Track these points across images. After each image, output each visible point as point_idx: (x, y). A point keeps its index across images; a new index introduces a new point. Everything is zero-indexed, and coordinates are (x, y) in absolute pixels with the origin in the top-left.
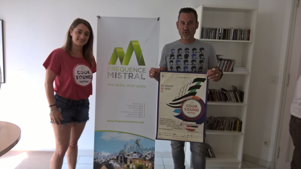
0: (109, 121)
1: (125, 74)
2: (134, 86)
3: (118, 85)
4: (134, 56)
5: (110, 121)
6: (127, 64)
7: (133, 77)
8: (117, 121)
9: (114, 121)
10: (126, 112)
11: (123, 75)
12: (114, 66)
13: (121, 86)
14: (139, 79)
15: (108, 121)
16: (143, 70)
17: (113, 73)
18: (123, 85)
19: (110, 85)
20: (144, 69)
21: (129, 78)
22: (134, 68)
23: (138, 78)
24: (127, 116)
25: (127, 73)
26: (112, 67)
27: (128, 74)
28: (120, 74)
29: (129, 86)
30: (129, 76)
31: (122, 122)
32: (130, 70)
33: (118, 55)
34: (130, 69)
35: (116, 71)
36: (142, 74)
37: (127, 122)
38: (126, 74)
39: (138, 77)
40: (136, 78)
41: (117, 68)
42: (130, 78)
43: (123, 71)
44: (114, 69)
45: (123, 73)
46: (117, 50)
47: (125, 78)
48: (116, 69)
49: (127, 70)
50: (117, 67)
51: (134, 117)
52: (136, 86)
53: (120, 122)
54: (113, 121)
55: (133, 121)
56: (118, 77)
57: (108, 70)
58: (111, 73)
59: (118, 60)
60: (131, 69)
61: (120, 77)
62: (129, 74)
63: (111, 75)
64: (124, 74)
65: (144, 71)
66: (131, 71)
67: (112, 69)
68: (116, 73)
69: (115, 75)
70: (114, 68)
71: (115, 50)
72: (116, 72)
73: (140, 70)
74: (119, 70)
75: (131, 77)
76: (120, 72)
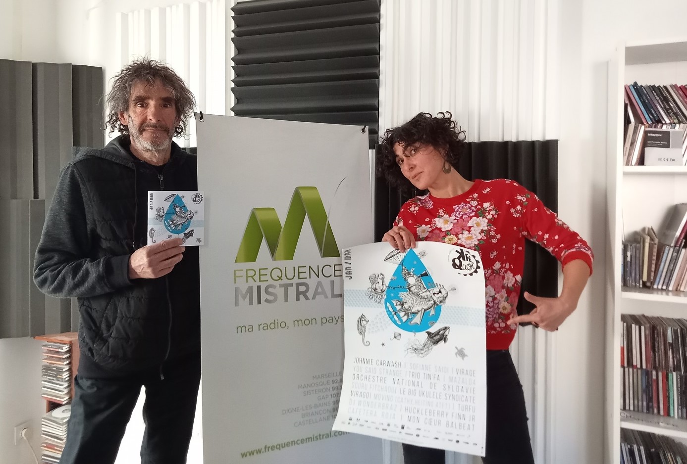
0: (248, 455)
1: (286, 287)
2: (314, 321)
3: (267, 327)
4: (307, 229)
5: (252, 453)
6: (290, 255)
7: (307, 294)
8: (273, 448)
9: (263, 450)
10: (297, 410)
11: (280, 292)
12: (250, 265)
13: (275, 328)
14: (326, 297)
15: (244, 455)
16: (335, 271)
17: (250, 288)
18: (283, 325)
19: (244, 328)
20: (337, 268)
21: (298, 299)
22: (310, 266)
23: (322, 296)
24: (300, 424)
25: (291, 285)
26: (247, 270)
27: (294, 285)
28: (270, 290)
29: (300, 322)
30: (298, 293)
31: (288, 444)
32: (299, 273)
33: (262, 230)
34: (299, 271)
35: (260, 281)
36: (332, 282)
37: (302, 441)
38: (289, 288)
39: (324, 293)
40: (317, 296)
41: (262, 272)
42: (301, 296)
43: (280, 278)
44: (252, 277)
45: (281, 286)
46: (260, 216)
47: (286, 300)
48: (260, 275)
49: (290, 276)
50: (260, 269)
51: (320, 420)
52: (319, 322)
53: (279, 447)
54: (259, 451)
55: (320, 435)
56: (266, 301)
57: (235, 283)
58: (244, 289)
59: (264, 246)
60: (301, 270)
61: (270, 298)
62: (298, 285)
63: (244, 298)
64: (283, 289)
65: (337, 273)
66: (301, 275)
67: (247, 277)
68: (259, 288)
69: (258, 296)
70: (252, 273)
71: (253, 217)
72: (259, 283)
73: (329, 271)
74: (268, 277)
75: (304, 294)
76: (271, 282)
